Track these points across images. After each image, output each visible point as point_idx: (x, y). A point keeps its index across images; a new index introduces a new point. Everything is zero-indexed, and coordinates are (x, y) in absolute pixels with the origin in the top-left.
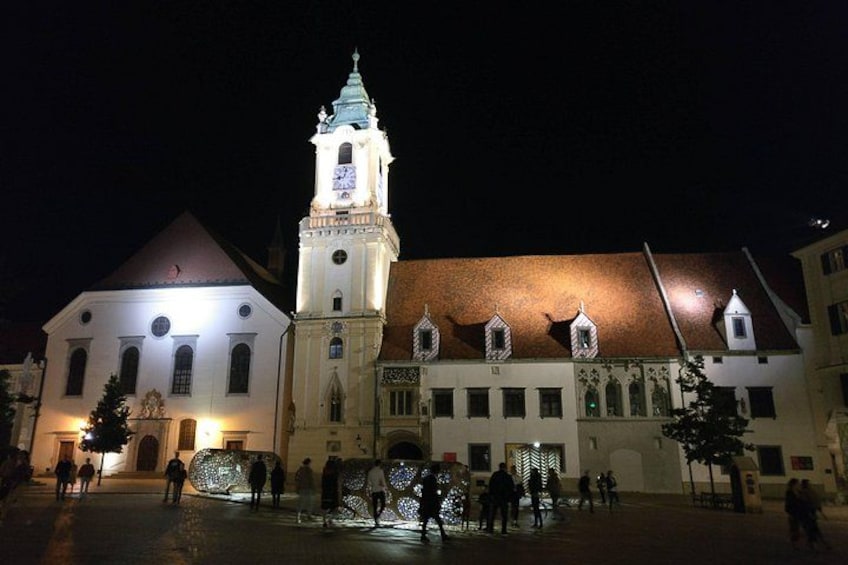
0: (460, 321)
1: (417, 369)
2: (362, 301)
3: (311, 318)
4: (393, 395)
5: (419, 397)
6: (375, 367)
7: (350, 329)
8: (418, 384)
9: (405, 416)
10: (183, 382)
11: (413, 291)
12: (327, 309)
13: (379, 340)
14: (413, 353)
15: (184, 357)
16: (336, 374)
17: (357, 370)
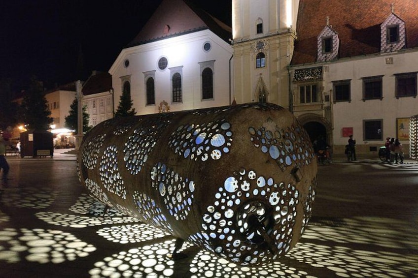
0: (358, 26)
1: (321, 68)
2: (277, 22)
3: (242, 41)
4: (302, 89)
5: (322, 88)
6: (288, 70)
7: (269, 46)
8: (321, 79)
9: (312, 103)
10: (178, 95)
11: (318, 10)
12: (253, 34)
13: (291, 50)
14: (317, 56)
15: (177, 80)
16: (261, 79)
17: (276, 74)
